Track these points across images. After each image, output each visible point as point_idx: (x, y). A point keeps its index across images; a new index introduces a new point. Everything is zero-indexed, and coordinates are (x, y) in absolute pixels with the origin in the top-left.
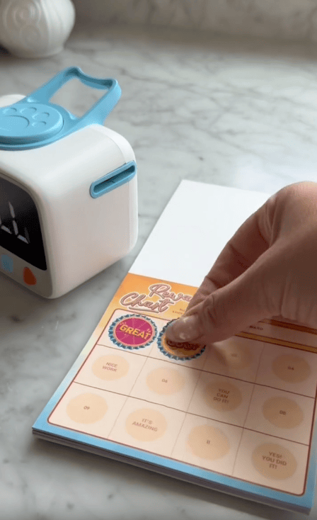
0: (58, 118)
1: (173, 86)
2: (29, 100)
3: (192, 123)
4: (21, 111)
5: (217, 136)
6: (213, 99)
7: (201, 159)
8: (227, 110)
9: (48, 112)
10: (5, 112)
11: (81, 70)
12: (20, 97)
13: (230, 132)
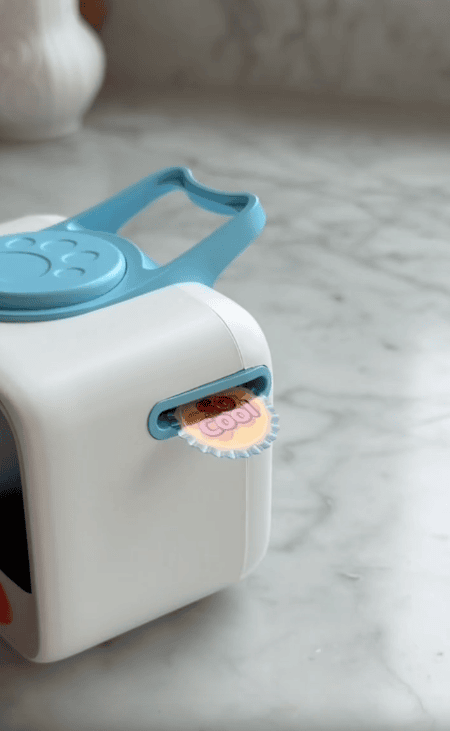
0: (115, 261)
1: (286, 185)
2: (71, 227)
3: (322, 242)
4: (42, 246)
5: (370, 262)
6: (362, 206)
7: (338, 298)
8: (389, 222)
9: (97, 251)
10: (9, 244)
11: (190, 173)
12: (55, 219)
13: (396, 257)
